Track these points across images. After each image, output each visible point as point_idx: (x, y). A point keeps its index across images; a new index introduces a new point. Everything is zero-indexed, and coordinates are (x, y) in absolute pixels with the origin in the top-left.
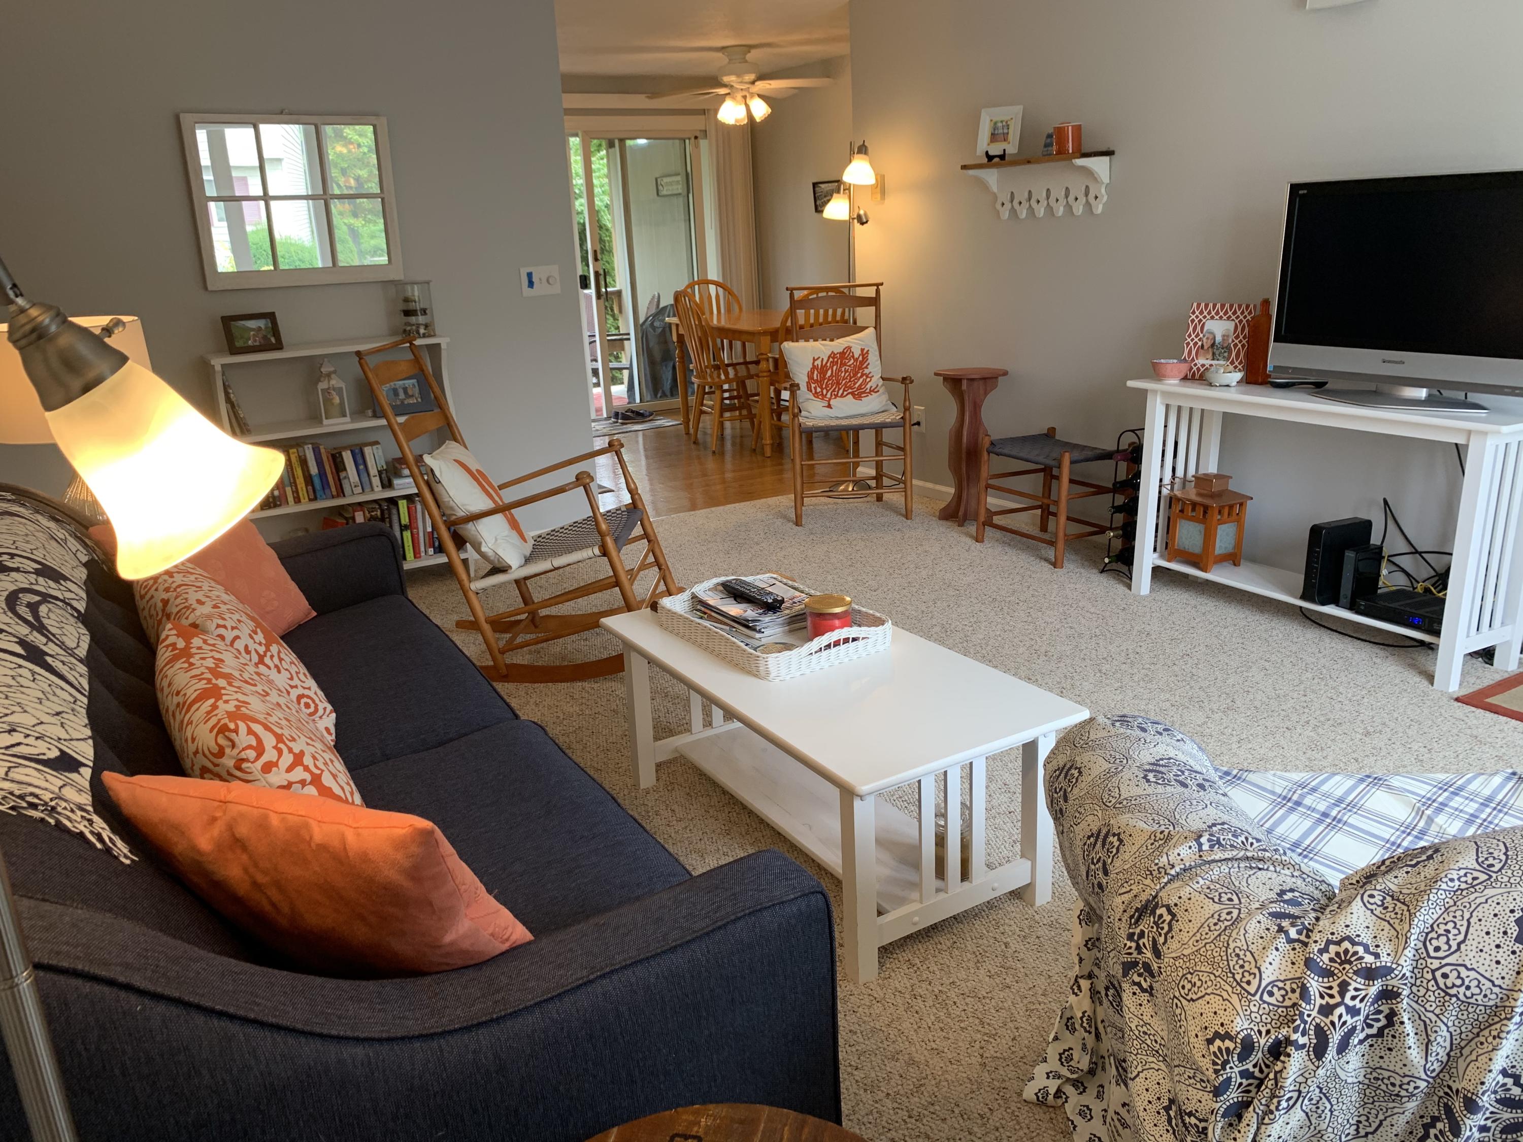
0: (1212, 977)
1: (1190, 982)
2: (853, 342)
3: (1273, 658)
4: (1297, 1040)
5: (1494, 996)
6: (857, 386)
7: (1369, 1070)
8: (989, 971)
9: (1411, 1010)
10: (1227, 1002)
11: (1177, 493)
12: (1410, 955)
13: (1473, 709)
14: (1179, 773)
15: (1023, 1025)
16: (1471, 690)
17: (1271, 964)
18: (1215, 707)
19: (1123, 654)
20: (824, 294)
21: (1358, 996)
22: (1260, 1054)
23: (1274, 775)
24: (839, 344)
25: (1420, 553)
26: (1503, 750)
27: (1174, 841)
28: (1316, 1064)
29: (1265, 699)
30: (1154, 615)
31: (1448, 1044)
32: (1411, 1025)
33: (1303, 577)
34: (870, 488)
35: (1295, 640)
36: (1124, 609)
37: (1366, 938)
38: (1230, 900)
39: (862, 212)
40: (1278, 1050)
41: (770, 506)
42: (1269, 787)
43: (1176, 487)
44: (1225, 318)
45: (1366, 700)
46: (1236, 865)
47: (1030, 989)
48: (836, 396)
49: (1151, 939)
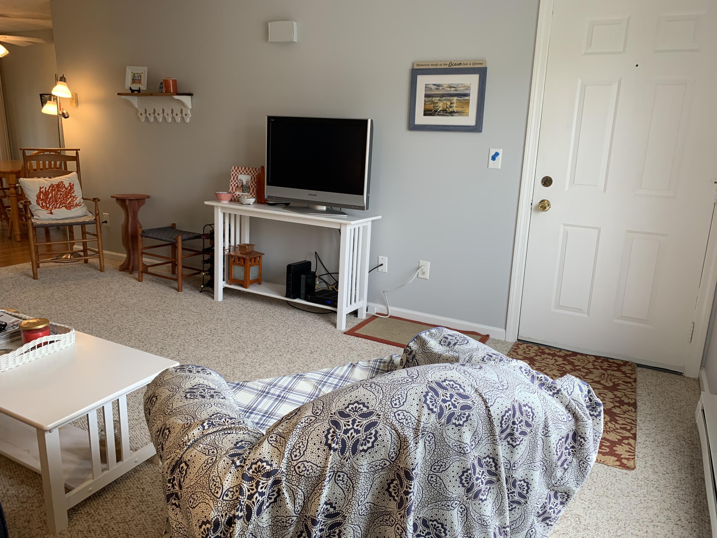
0: (202, 493)
1: (193, 498)
2: (65, 179)
3: (276, 324)
4: (238, 515)
5: (318, 472)
6: (68, 202)
7: (273, 518)
8: (133, 506)
9: (287, 486)
10: (208, 505)
11: (232, 253)
12: (285, 462)
13: (350, 336)
14: (203, 391)
15: (150, 530)
16: (350, 328)
17: (227, 480)
18: (249, 350)
19: (209, 331)
20: (48, 153)
21: (263, 487)
22: (223, 527)
23: (259, 381)
24: (56, 180)
25: (330, 274)
26: (360, 352)
27: (192, 427)
28: (248, 524)
29: (271, 343)
30: (224, 310)
31: (303, 498)
32: (287, 493)
33: (286, 286)
34: (80, 256)
35: (285, 315)
36: (210, 309)
37: (268, 458)
38: (213, 452)
39: (65, 112)
40: (230, 522)
41: (17, 269)
42: (256, 387)
43: (231, 250)
44: (246, 174)
45: (311, 338)
46: (218, 434)
47: (154, 509)
48: (55, 208)
49: (178, 480)
